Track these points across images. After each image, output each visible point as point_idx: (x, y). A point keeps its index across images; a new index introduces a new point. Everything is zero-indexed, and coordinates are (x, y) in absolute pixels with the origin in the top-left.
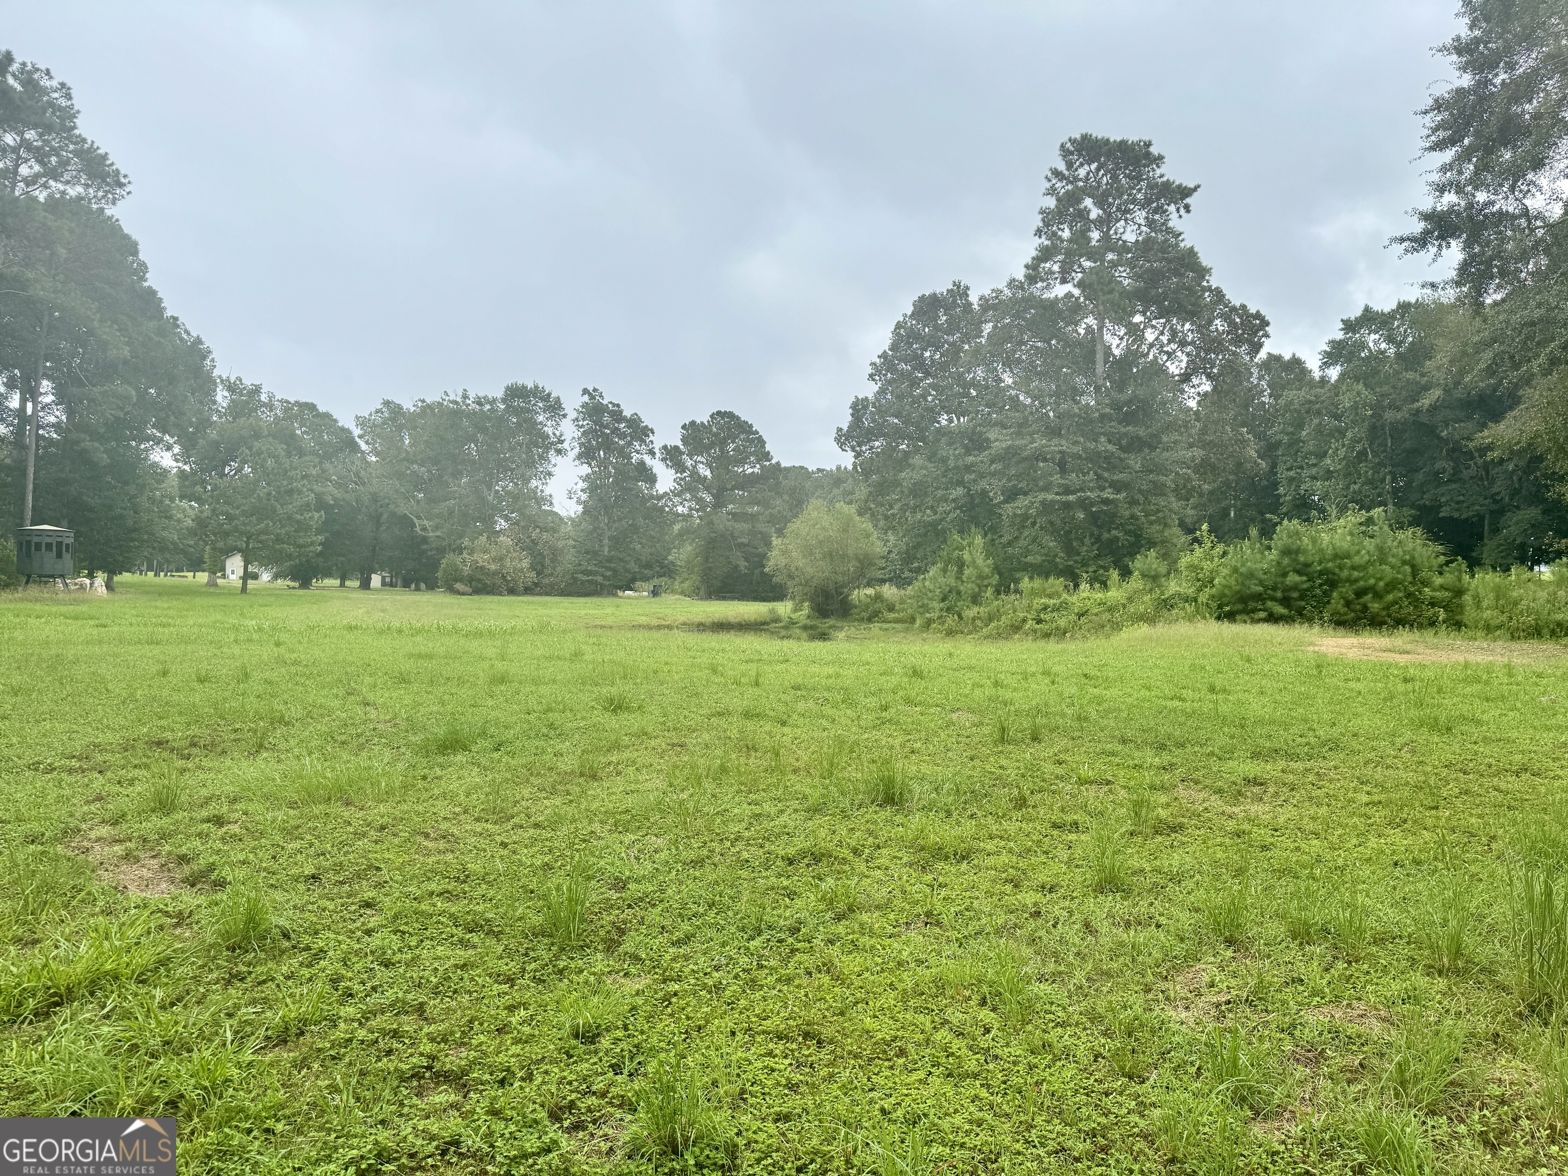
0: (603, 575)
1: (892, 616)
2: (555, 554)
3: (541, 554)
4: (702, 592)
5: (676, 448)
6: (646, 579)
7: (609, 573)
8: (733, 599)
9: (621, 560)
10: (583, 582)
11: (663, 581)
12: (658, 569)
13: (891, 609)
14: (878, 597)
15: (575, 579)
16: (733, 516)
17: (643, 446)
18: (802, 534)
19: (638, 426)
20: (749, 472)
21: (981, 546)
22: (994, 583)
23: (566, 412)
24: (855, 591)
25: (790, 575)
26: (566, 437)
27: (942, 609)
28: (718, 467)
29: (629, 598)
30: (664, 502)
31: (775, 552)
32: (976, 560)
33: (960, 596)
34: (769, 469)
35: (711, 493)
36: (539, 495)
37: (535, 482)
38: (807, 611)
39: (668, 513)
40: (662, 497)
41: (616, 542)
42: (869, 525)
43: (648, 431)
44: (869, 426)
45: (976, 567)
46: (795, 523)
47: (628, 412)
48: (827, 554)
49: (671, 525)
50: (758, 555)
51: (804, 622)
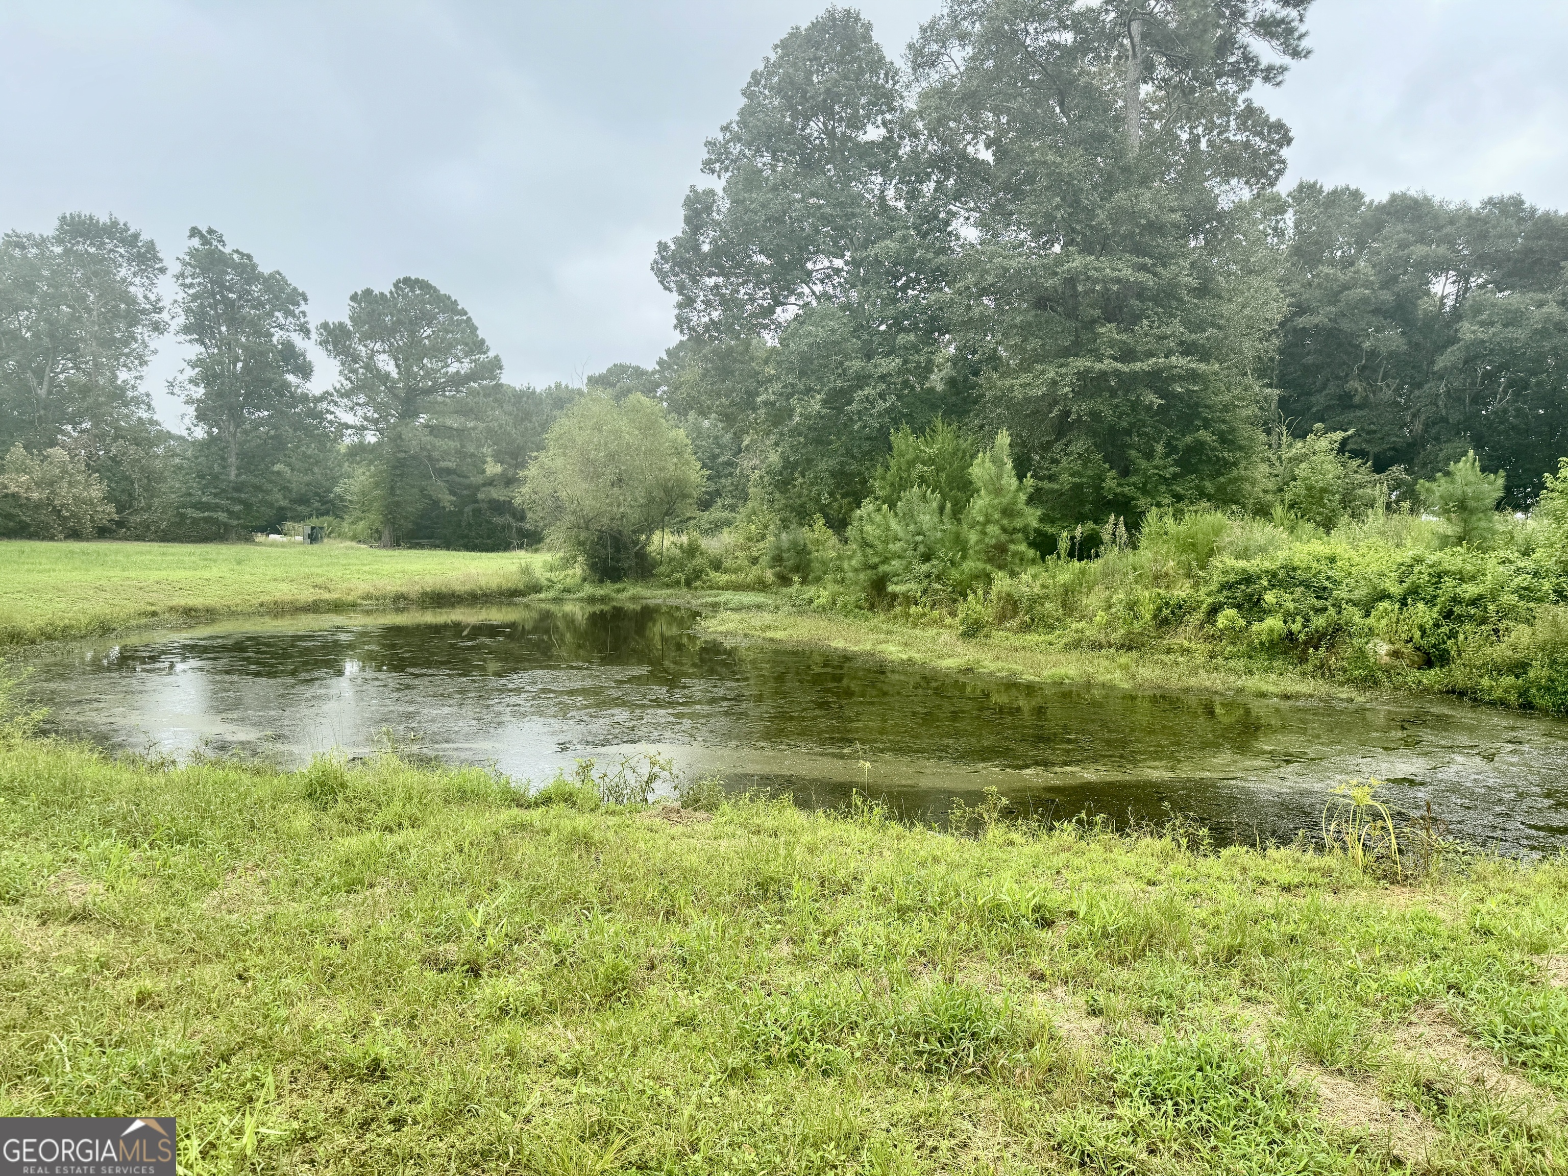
0: (228, 511)
1: (723, 578)
2: (151, 478)
3: (127, 478)
4: (386, 535)
5: (341, 325)
6: (301, 519)
7: (238, 508)
8: (436, 547)
9: (258, 488)
10: (195, 521)
11: (325, 521)
12: (317, 505)
13: (717, 565)
14: (692, 551)
15: (183, 516)
16: (432, 429)
17: (290, 319)
18: (579, 441)
19: (282, 290)
20: (453, 368)
21: (1007, 450)
22: (1035, 524)
23: (165, 264)
24: (656, 537)
25: (558, 509)
26: (166, 302)
27: (928, 576)
28: (406, 360)
29: (273, 545)
30: (324, 405)
31: (533, 471)
32: (1000, 477)
33: (964, 550)
34: (483, 366)
35: (396, 396)
36: (130, 394)
37: (123, 375)
38: (578, 570)
39: (330, 422)
40: (322, 398)
41: (249, 461)
42: (680, 434)
43: (297, 297)
44: (706, 248)
45: (998, 491)
46: (563, 424)
47: (265, 268)
48: (625, 476)
49: (335, 440)
50: (468, 487)
51: (589, 589)
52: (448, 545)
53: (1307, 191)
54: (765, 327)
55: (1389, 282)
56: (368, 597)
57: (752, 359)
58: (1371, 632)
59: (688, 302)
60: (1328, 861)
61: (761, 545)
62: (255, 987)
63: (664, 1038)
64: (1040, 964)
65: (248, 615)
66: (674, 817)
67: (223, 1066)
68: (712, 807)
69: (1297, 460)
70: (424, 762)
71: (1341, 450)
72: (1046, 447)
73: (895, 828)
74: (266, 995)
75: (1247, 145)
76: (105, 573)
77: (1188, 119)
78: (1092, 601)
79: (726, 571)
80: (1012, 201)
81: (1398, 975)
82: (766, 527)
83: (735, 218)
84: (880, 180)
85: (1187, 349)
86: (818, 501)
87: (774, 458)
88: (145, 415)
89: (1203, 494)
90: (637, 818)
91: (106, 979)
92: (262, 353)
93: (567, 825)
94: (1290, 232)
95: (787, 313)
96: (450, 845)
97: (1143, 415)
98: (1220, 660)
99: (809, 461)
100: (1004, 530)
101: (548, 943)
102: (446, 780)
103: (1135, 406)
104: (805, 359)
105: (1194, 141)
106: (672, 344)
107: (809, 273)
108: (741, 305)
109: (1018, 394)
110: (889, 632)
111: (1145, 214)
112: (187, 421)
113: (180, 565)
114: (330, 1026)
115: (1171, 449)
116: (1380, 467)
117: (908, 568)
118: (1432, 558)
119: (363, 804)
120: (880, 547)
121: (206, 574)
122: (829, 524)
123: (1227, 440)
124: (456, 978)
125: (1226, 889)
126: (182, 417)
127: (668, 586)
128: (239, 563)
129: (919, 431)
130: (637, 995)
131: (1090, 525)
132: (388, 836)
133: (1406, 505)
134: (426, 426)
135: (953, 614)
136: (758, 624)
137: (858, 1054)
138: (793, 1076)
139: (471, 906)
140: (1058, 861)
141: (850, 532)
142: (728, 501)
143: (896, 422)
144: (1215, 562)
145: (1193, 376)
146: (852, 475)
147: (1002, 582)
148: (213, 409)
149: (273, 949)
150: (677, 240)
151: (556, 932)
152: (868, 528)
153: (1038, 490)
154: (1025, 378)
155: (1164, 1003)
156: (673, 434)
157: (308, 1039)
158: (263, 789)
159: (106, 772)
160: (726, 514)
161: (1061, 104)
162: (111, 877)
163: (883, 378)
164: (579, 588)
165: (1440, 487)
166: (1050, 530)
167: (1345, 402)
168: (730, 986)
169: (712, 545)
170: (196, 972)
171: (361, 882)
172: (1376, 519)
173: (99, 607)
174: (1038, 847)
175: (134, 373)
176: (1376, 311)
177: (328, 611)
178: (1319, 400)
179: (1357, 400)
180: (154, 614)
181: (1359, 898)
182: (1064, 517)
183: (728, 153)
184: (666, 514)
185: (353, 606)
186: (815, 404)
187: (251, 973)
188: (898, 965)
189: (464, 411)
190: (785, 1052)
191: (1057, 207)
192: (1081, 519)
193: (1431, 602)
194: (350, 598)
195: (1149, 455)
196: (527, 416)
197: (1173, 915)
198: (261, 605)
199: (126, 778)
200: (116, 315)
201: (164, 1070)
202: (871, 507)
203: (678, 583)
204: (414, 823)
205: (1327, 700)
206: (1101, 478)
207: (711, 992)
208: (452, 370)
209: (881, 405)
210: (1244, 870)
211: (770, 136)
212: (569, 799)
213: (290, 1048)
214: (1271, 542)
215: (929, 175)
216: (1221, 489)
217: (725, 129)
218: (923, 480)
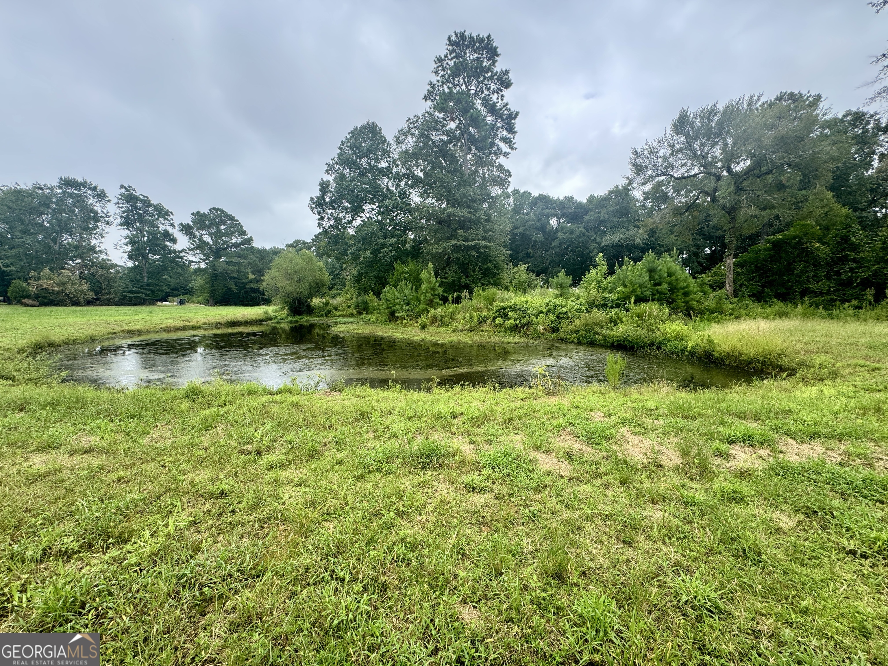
0: (144, 294)
1: (339, 313)
2: (110, 282)
3: (98, 282)
4: (211, 302)
5: (188, 225)
6: (176, 296)
7: (148, 292)
8: (231, 305)
9: (157, 285)
10: (130, 298)
11: (186, 297)
12: (182, 291)
13: (336, 309)
14: (327, 304)
15: (125, 296)
16: (227, 263)
17: (166, 221)
18: (284, 266)
19: (162, 210)
20: (234, 240)
21: (432, 269)
22: (441, 293)
23: (109, 199)
24: (314, 300)
25: (277, 291)
26: (111, 213)
27: (408, 310)
28: (215, 237)
29: (164, 306)
30: (182, 254)
31: (267, 277)
32: (430, 278)
33: (420, 301)
34: (246, 240)
35: (212, 251)
36: (97, 249)
37: (93, 242)
38: (285, 312)
39: (186, 260)
40: (182, 251)
41: (152, 274)
42: (321, 264)
43: (168, 213)
44: (327, 200)
45: (430, 283)
46: (277, 261)
47: (154, 201)
48: (301, 279)
49: (188, 267)
50: (242, 283)
51: (290, 318)
52: (235, 304)
53: (516, 191)
54: (350, 227)
55: (539, 220)
56: (205, 324)
57: (345, 238)
58: (538, 323)
59: (322, 218)
60: (532, 391)
61: (351, 301)
62: (169, 470)
63: (332, 469)
64: (454, 430)
65: (156, 332)
66: (328, 394)
67: (158, 501)
68: (341, 390)
69: (515, 273)
70: (233, 381)
71: (527, 270)
72: (444, 268)
73: (404, 392)
74: (174, 472)
75: (499, 176)
76: (91, 318)
77: (482, 167)
78: (459, 317)
79: (339, 311)
80: (429, 189)
81: (555, 422)
82: (353, 295)
83: (338, 191)
84: (387, 180)
85: (484, 239)
86: (370, 286)
87: (355, 272)
88: (105, 258)
89: (490, 283)
90: (315, 395)
91: (102, 474)
92: (155, 234)
93: (289, 400)
94: (512, 204)
95: (357, 222)
96: (246, 410)
97: (472, 259)
98: (497, 333)
99: (367, 273)
100: (432, 295)
101: (286, 441)
102: (242, 387)
103: (470, 256)
104: (364, 238)
105: (484, 174)
106: (316, 233)
107: (364, 210)
108: (341, 220)
109: (434, 251)
110: (396, 329)
111: (470, 196)
112: (124, 259)
113: (125, 314)
114: (203, 480)
115: (480, 269)
116: (538, 275)
117: (402, 308)
118: (554, 301)
119: (210, 398)
120: (392, 301)
121: (136, 317)
122: (374, 294)
123: (496, 266)
124: (252, 457)
125: (506, 401)
126: (122, 258)
127: (319, 316)
128: (151, 313)
129: (403, 263)
130: (322, 456)
131: (458, 293)
132: (220, 408)
133: (546, 286)
134: (225, 261)
135: (417, 322)
136: (352, 328)
137: (400, 466)
138: (378, 476)
139: (256, 431)
140: (456, 398)
141: (382, 296)
142: (338, 287)
143: (395, 259)
144: (495, 304)
145: (486, 247)
146: (382, 277)
147: (432, 311)
148: (135, 255)
149: (176, 455)
150: (317, 197)
151: (289, 437)
152: (388, 295)
153: (442, 282)
154: (436, 246)
155: (492, 437)
156: (318, 264)
157: (193, 486)
158: (167, 396)
159: (97, 393)
160: (338, 291)
161: (444, 160)
162: (102, 434)
163: (390, 245)
164: (286, 318)
165: (556, 280)
166: (446, 295)
167: (528, 256)
168: (354, 449)
169: (334, 302)
170: (143, 467)
171: (211, 426)
172: (538, 290)
173: (90, 331)
174: (449, 394)
175: (99, 241)
176: (536, 229)
177: (190, 329)
178: (521, 255)
179: (531, 255)
180: (115, 333)
181: (542, 400)
182: (450, 291)
183: (334, 168)
184: (317, 291)
185: (200, 327)
186: (368, 253)
187: (167, 464)
188: (410, 435)
189: (239, 256)
190: (375, 468)
191: (444, 192)
192: (455, 291)
193: (554, 314)
194: (198, 325)
195: (474, 271)
196: (263, 258)
197: (492, 410)
198: (161, 328)
199: (106, 396)
200: (89, 218)
201: (131, 506)
202: (388, 288)
203: (322, 315)
204: (231, 403)
205: (527, 343)
206: (460, 278)
207: (347, 451)
208: (234, 241)
209: (390, 254)
210: (510, 395)
211: (348, 163)
212: (289, 391)
213: (186, 491)
214: (510, 297)
215: (403, 180)
216: (495, 281)
217: (333, 159)
218: (405, 279)
